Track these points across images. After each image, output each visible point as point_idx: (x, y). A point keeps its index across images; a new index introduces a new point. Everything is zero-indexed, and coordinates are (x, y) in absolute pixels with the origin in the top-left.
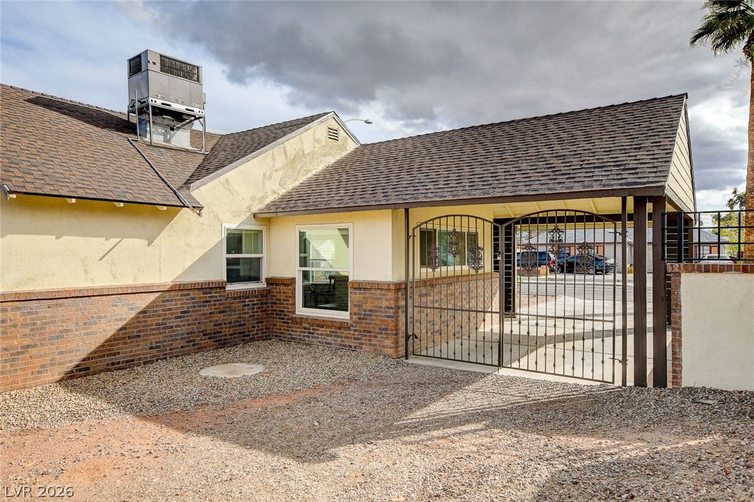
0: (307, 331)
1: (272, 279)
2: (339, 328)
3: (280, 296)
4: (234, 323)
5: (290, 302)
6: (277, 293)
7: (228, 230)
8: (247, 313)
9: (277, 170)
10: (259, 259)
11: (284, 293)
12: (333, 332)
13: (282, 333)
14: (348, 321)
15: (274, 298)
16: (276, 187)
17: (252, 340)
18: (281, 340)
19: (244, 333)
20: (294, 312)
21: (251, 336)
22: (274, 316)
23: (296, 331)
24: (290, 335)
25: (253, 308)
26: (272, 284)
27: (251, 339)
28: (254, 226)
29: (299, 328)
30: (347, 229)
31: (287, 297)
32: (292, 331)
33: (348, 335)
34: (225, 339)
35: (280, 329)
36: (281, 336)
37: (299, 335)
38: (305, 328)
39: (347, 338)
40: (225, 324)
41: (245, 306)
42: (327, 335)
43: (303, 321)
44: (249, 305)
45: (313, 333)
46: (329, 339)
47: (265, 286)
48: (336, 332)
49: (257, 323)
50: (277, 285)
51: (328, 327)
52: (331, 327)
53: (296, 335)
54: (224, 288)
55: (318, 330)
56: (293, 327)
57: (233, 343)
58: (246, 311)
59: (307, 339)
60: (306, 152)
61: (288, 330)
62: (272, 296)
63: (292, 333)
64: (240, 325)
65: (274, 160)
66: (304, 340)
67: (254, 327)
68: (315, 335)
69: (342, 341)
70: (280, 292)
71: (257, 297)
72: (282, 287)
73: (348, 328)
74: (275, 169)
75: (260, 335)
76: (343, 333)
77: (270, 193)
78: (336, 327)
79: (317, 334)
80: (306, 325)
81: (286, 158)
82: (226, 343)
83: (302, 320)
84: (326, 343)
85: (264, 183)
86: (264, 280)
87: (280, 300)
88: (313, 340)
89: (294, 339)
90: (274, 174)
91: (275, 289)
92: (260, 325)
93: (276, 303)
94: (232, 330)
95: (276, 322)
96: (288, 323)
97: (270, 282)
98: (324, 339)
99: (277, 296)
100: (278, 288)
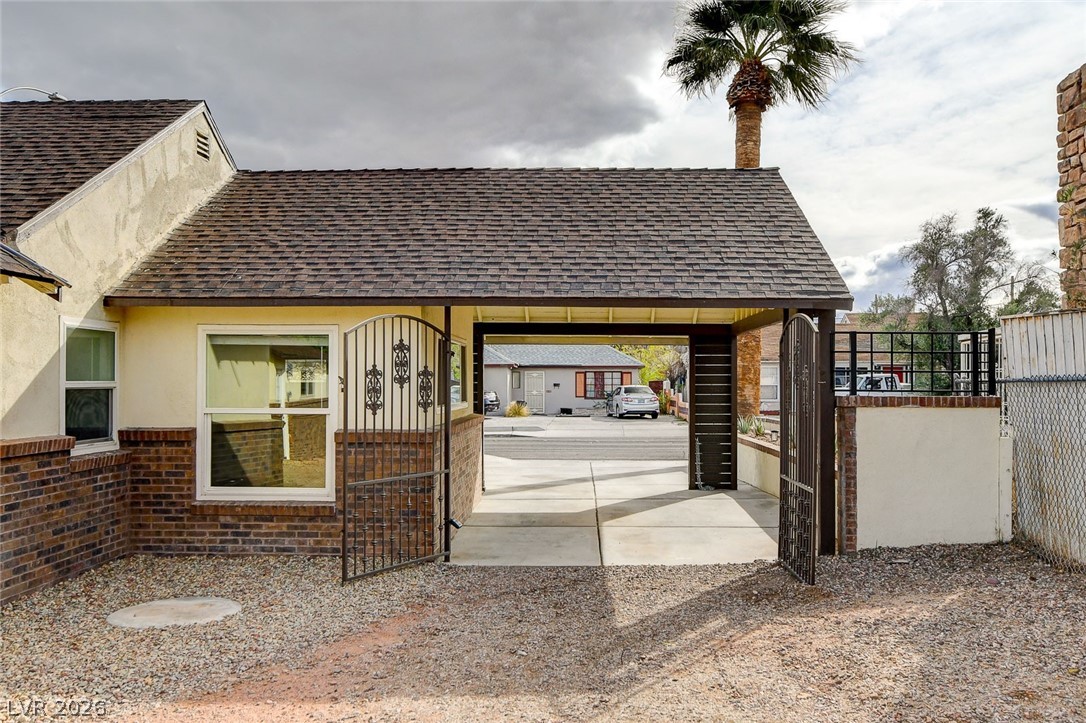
0: (230, 531)
1: (137, 432)
2: (311, 519)
3: (158, 466)
4: (82, 525)
5: (186, 477)
6: (149, 460)
7: (68, 329)
8: (99, 504)
9: (133, 210)
10: (108, 392)
11: (169, 459)
12: (296, 527)
13: (162, 541)
14: (334, 505)
15: (142, 471)
16: (133, 245)
17: (106, 559)
18: (159, 555)
19: (94, 545)
20: (192, 496)
21: (104, 553)
22: (142, 507)
23: (204, 534)
24: (185, 542)
25: (107, 494)
26: (136, 443)
27: (104, 557)
28: (102, 324)
29: (210, 526)
30: (326, 337)
31: (177, 466)
32: (190, 534)
33: (332, 531)
34: (69, 562)
35: (158, 533)
36: (160, 548)
37: (210, 541)
38: (225, 526)
39: (330, 535)
40: (69, 529)
41: (95, 489)
42: (280, 534)
43: (221, 512)
44: (101, 487)
45: (247, 534)
46: (287, 542)
47: (118, 447)
48: (303, 527)
49: (112, 523)
50: (150, 443)
51: (283, 518)
52: (291, 518)
53: (202, 541)
54: (68, 452)
55: (260, 527)
56: (193, 526)
57: (80, 569)
58: (97, 499)
59: (230, 546)
60: (170, 177)
61: (180, 534)
62: (134, 467)
63: (189, 538)
64: (89, 531)
65: (129, 188)
66: (223, 550)
67: (107, 533)
68: (252, 537)
69: (318, 542)
70: (159, 459)
71: (112, 471)
72: (163, 448)
73: (332, 517)
74: (131, 206)
75: (116, 549)
76: (319, 528)
77: (124, 256)
78: (302, 518)
79: (256, 535)
80: (229, 520)
81: (145, 186)
82: (69, 570)
83: (216, 510)
84: (278, 549)
85: (116, 235)
86: (115, 436)
87: (159, 474)
88: (247, 547)
89: (197, 549)
90: (130, 217)
91: (145, 454)
92: (115, 527)
93: (144, 482)
94: (77, 540)
95: (147, 519)
96: (181, 519)
97: (129, 438)
98: (275, 542)
99: (149, 467)
100: (153, 449)
